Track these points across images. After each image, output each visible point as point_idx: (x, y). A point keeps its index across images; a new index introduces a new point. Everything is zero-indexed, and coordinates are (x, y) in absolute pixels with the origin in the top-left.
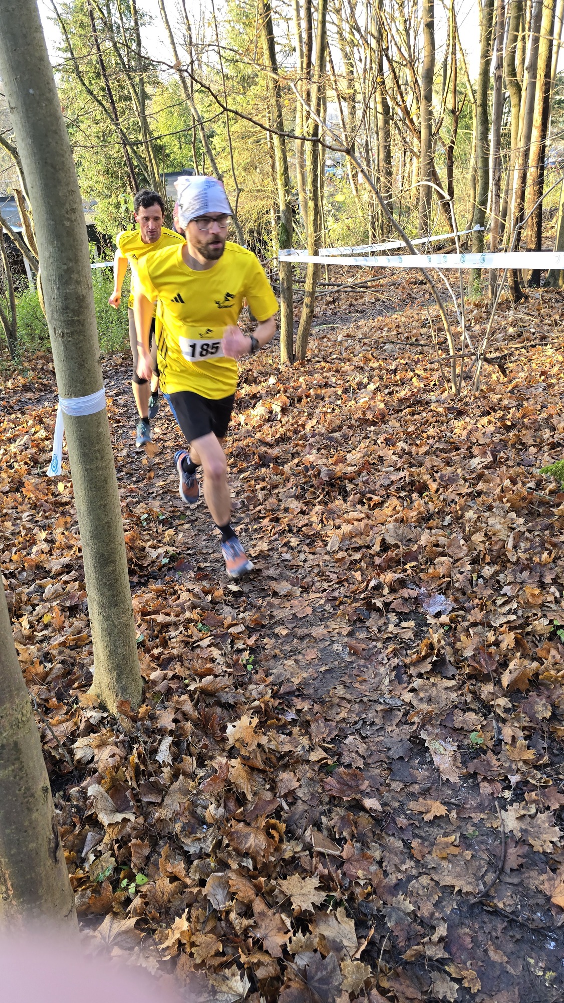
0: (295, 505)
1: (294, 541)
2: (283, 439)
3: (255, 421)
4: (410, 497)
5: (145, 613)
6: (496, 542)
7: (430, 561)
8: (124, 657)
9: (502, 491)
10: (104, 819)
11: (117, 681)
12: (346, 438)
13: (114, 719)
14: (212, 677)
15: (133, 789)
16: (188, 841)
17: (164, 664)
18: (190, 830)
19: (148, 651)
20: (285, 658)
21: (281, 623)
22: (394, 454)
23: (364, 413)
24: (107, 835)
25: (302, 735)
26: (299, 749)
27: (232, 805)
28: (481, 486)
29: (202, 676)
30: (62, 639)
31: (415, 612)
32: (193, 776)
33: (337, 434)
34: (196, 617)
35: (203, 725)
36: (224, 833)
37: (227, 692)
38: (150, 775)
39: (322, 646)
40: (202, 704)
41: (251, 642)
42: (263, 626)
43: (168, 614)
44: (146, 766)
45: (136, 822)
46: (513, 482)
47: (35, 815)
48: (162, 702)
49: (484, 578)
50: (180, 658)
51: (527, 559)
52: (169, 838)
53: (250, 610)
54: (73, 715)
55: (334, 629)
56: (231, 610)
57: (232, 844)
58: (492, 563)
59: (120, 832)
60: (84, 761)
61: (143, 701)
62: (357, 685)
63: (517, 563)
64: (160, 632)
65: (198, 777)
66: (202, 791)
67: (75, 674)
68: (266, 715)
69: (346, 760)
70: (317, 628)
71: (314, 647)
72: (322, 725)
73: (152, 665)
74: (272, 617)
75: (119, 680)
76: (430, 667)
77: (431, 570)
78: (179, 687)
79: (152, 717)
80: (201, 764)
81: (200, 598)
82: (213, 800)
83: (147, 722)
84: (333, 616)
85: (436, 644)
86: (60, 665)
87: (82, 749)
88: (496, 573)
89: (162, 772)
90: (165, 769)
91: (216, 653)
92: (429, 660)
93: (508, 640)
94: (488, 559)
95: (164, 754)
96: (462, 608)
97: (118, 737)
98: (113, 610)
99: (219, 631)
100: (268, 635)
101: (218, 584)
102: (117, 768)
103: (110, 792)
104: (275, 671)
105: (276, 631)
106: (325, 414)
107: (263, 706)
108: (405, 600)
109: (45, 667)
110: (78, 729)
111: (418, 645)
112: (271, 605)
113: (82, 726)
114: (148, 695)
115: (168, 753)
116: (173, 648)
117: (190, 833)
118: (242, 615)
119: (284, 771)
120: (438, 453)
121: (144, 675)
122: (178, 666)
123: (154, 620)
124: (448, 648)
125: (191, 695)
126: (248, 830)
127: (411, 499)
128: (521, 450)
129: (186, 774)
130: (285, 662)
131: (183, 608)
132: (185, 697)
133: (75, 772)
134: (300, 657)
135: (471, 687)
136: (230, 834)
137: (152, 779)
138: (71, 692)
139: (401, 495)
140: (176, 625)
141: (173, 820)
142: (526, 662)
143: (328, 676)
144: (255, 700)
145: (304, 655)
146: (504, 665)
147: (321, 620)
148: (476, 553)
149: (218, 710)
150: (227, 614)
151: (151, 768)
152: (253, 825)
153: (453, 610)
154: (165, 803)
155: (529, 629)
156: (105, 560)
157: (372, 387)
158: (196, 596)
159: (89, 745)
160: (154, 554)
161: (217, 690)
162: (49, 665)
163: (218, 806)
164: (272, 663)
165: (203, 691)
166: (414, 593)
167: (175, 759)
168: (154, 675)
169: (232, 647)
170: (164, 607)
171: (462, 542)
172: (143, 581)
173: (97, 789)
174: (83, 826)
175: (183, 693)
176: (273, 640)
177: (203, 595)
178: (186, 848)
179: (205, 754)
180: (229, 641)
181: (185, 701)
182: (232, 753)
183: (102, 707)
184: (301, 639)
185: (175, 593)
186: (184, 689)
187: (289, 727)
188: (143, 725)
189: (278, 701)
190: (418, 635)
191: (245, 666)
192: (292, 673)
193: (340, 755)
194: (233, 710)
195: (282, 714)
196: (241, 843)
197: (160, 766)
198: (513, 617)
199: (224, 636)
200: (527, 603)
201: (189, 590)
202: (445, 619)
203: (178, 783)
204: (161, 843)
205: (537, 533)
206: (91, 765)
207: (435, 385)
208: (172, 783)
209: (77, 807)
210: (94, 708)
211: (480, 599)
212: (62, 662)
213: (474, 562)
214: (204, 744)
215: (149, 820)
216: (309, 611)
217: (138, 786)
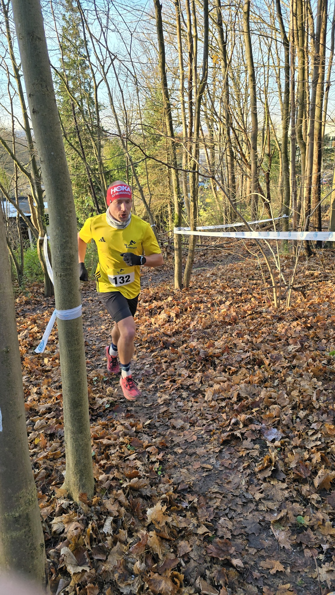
0: (185, 372)
1: (185, 394)
2: (177, 333)
3: (160, 322)
4: (253, 368)
5: (96, 438)
6: (306, 396)
7: (267, 407)
8: (85, 465)
9: (308, 365)
10: (71, 570)
11: (80, 481)
12: (214, 333)
13: (77, 505)
14: (137, 478)
15: (89, 550)
16: (122, 586)
17: (107, 470)
18: (124, 578)
19: (98, 462)
20: (181, 467)
21: (178, 445)
22: (243, 342)
23: (224, 318)
24: (73, 580)
25: (192, 517)
26: (191, 526)
27: (150, 562)
28: (295, 362)
29: (131, 478)
30: (45, 454)
31: (259, 439)
32: (125, 543)
33: (209, 330)
34: (126, 441)
35: (131, 510)
36: (145, 580)
37: (146, 489)
38: (99, 542)
39: (203, 460)
40: (131, 496)
41: (160, 457)
42: (167, 447)
43: (109, 439)
44: (96, 535)
45: (90, 572)
46: (314, 360)
47: (36, 562)
48: (106, 495)
49: (300, 418)
50: (117, 467)
51: (325, 407)
52: (111, 583)
53: (159, 437)
54: (51, 502)
55: (210, 449)
56: (148, 437)
57: (150, 587)
58: (304, 409)
59: (80, 579)
60: (58, 532)
61: (95, 494)
62: (225, 485)
63: (319, 409)
64: (105, 450)
65: (129, 543)
66: (131, 552)
67: (53, 476)
68: (170, 504)
69: (220, 533)
70: (200, 449)
71: (198, 461)
72: (205, 510)
73: (100, 471)
74: (172, 441)
75: (81, 480)
76: (270, 473)
77: (268, 413)
78: (116, 485)
79: (100, 504)
80: (130, 535)
81: (128, 429)
82: (138, 558)
83: (98, 507)
84: (209, 441)
85: (273, 459)
86: (44, 471)
87: (56, 524)
88: (307, 415)
89: (106, 540)
90: (108, 538)
91: (139, 463)
92: (269, 469)
93: (317, 457)
94: (302, 407)
95: (107, 528)
96: (288, 437)
97: (79, 517)
98: (79, 435)
99: (141, 450)
100: (170, 453)
101: (139, 420)
102: (78, 537)
103: (74, 552)
104: (175, 476)
105: (175, 450)
106: (201, 318)
107: (168, 497)
108: (253, 431)
109: (35, 471)
110: (54, 511)
111: (262, 459)
112: (171, 434)
113: (57, 509)
114: (98, 490)
115: (110, 527)
116: (112, 460)
117: (124, 580)
118: (154, 440)
119: (182, 540)
120: (268, 342)
121: (95, 477)
122: (116, 472)
123: (101, 443)
124: (280, 462)
125: (124, 490)
126: (160, 578)
127: (254, 369)
128: (317, 341)
129: (121, 542)
130: (181, 470)
131: (118, 435)
132: (120, 491)
133: (52, 540)
134: (190, 467)
135: (296, 487)
136: (149, 581)
137: (100, 544)
138: (50, 487)
139: (248, 367)
140: (114, 446)
141: (113, 572)
142: (328, 471)
143: (208, 479)
144: (163, 494)
145: (192, 466)
146: (315, 473)
147: (202, 444)
148: (294, 403)
149: (141, 500)
150: (145, 440)
151: (100, 537)
152: (164, 575)
153: (282, 438)
154: (108, 560)
155: (329, 450)
156: (76, 404)
157: (228, 303)
158: (126, 428)
159: (62, 522)
160: (100, 401)
161: (140, 487)
162: (37, 470)
163: (142, 562)
164: (173, 470)
165: (132, 488)
166: (258, 427)
167: (114, 532)
168: (101, 477)
169: (148, 460)
170: (107, 435)
171: (286, 396)
172: (94, 418)
173: (66, 550)
174: (57, 575)
175: (119, 489)
176: (173, 456)
177: (130, 427)
178: (121, 591)
179: (133, 529)
180: (147, 456)
181: (120, 494)
182: (149, 528)
183: (70, 497)
184: (191, 455)
185: (113, 426)
186: (120, 487)
187: (184, 511)
188: (95, 509)
189: (177, 495)
190: (261, 453)
191: (157, 472)
192: (185, 477)
193: (216, 530)
194: (150, 500)
195: (180, 503)
196: (156, 587)
197: (105, 536)
198: (319, 443)
199: (143, 453)
200: (327, 434)
201: (122, 424)
202: (277, 443)
203: (116, 547)
204: (106, 586)
205: (330, 391)
206: (62, 535)
207: (264, 302)
208: (113, 547)
209: (53, 562)
210: (65, 498)
211: (298, 431)
212: (46, 469)
213: (294, 408)
214: (133, 522)
215: (98, 572)
216: (195, 438)
217: (92, 548)
